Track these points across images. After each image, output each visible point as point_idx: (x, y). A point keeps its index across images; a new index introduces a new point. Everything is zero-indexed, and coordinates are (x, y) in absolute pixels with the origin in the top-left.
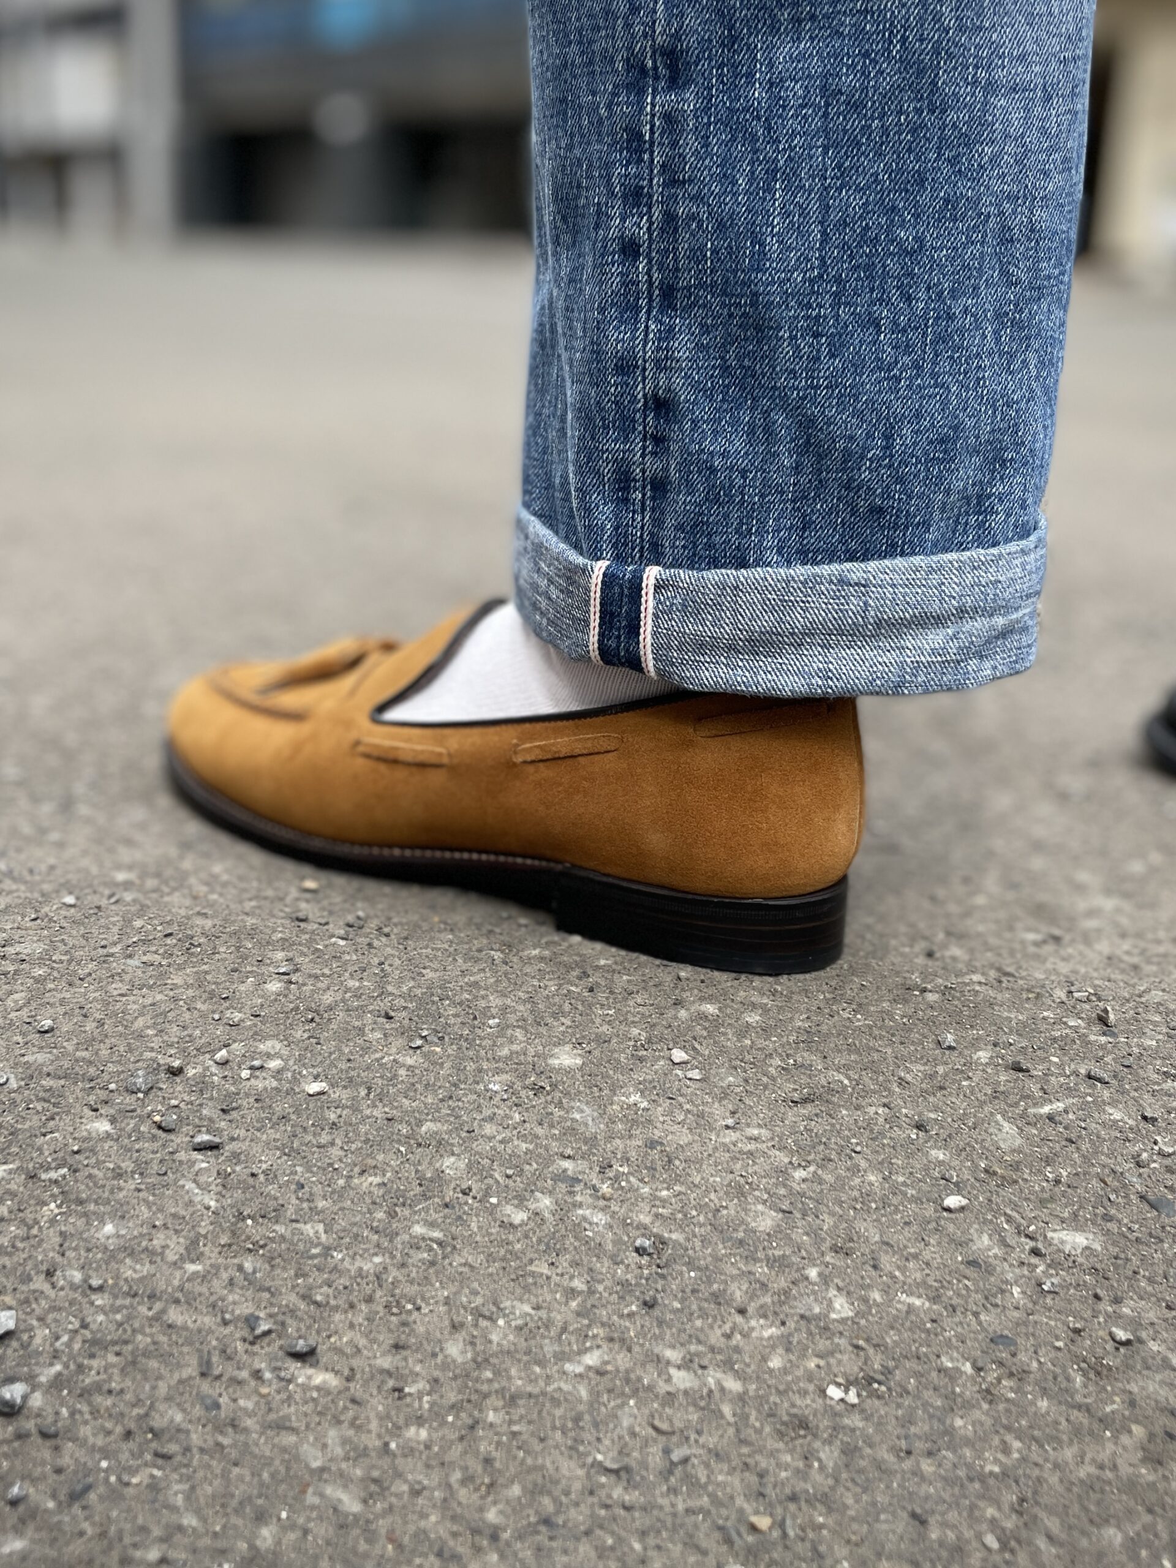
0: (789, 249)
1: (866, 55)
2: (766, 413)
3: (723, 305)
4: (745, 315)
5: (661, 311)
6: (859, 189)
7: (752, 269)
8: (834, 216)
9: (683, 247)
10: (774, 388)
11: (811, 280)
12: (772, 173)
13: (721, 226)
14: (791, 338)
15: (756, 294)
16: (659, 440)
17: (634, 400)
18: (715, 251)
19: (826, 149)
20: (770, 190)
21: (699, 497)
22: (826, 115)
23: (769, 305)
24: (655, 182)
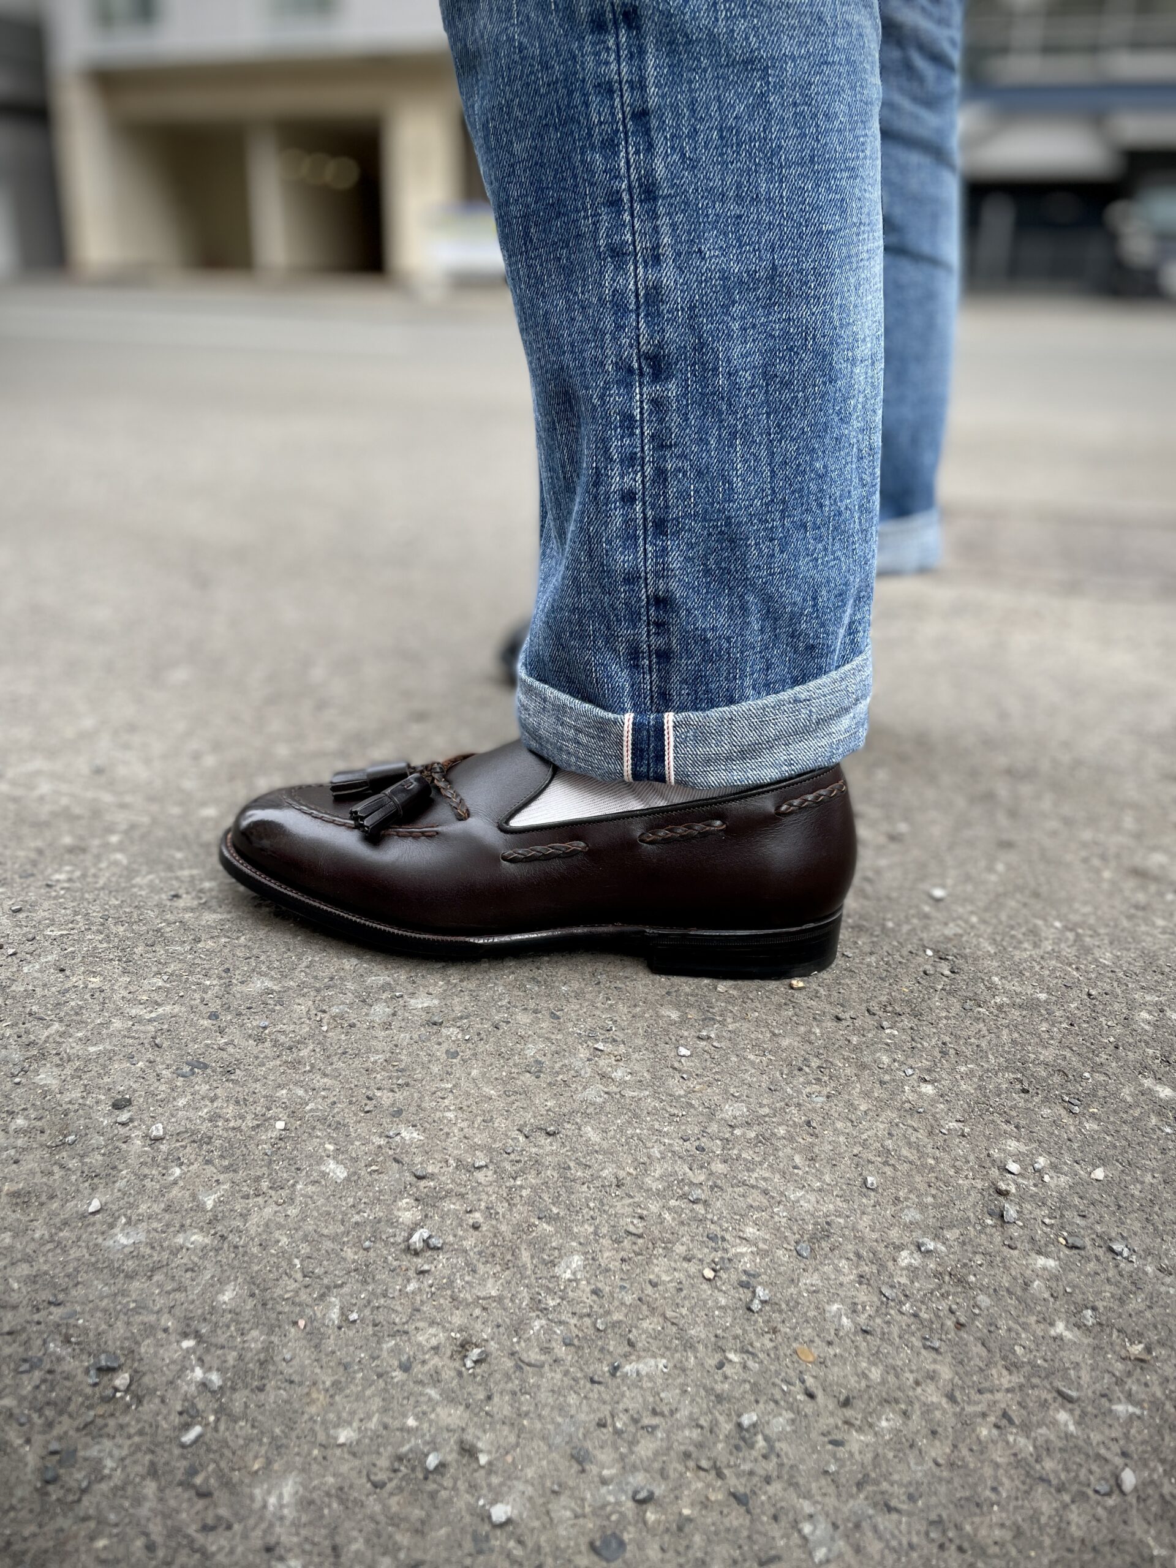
0: (750, 484)
1: (791, 349)
2: (741, 597)
3: (704, 527)
4: (721, 533)
5: (655, 536)
6: (793, 439)
7: (725, 501)
8: (778, 459)
9: (672, 491)
10: (747, 579)
11: (766, 504)
12: (733, 435)
13: (700, 473)
14: (756, 544)
15: (729, 518)
16: (658, 625)
17: (640, 600)
18: (696, 491)
19: (768, 414)
20: (731, 446)
21: (697, 659)
22: (767, 392)
23: (739, 524)
24: (646, 447)
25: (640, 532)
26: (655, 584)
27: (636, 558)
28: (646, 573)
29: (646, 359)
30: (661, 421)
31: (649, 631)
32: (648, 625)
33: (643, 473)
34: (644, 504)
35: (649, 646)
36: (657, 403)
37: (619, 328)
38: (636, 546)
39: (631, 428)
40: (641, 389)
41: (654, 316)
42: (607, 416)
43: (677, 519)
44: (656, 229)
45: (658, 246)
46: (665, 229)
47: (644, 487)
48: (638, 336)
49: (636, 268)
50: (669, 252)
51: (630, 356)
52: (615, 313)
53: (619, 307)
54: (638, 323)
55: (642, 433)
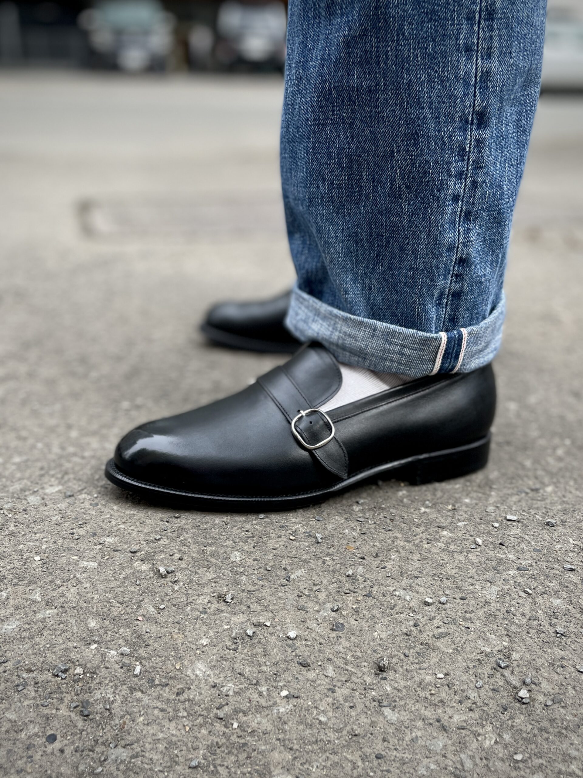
25: (457, 220)
26: (462, 250)
27: (455, 235)
28: (458, 245)
29: (476, 114)
30: (479, 152)
31: (451, 281)
32: (452, 277)
33: (465, 184)
34: (462, 202)
35: (449, 290)
36: (479, 142)
37: (466, 95)
38: (455, 228)
39: (463, 156)
40: (471, 133)
41: (484, 89)
42: (451, 149)
43: (477, 211)
44: (491, 37)
45: (491, 48)
46: (496, 38)
47: (464, 192)
48: (475, 101)
49: (477, 60)
50: (497, 52)
51: (469, 112)
52: (464, 86)
53: (467, 83)
54: (475, 93)
55: (469, 159)
